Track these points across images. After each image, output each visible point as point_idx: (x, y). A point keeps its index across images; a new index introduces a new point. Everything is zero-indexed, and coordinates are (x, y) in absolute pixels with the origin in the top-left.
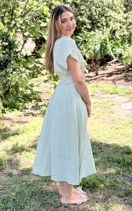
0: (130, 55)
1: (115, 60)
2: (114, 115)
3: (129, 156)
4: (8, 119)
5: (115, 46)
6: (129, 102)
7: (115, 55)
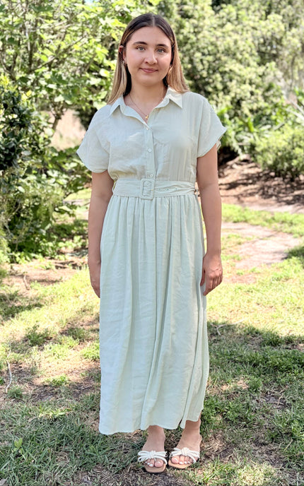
0: (271, 145)
1: (243, 156)
2: (242, 264)
3: (275, 350)
4: (22, 276)
5: (241, 129)
6: (271, 238)
7: (242, 147)
